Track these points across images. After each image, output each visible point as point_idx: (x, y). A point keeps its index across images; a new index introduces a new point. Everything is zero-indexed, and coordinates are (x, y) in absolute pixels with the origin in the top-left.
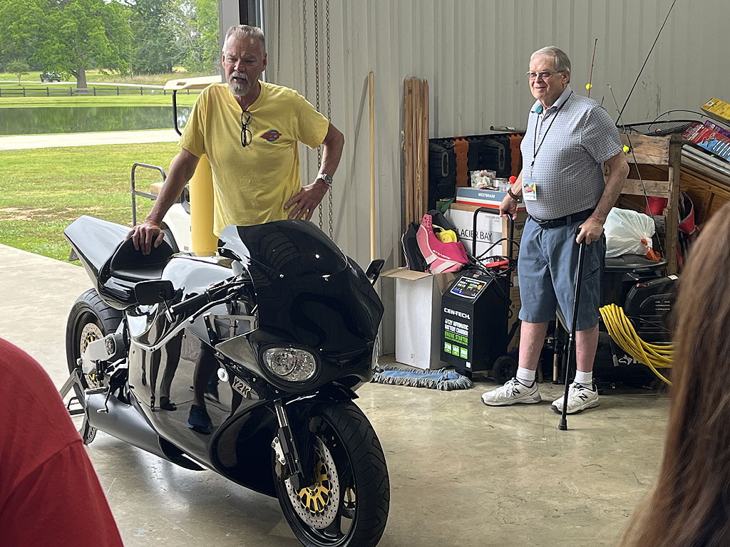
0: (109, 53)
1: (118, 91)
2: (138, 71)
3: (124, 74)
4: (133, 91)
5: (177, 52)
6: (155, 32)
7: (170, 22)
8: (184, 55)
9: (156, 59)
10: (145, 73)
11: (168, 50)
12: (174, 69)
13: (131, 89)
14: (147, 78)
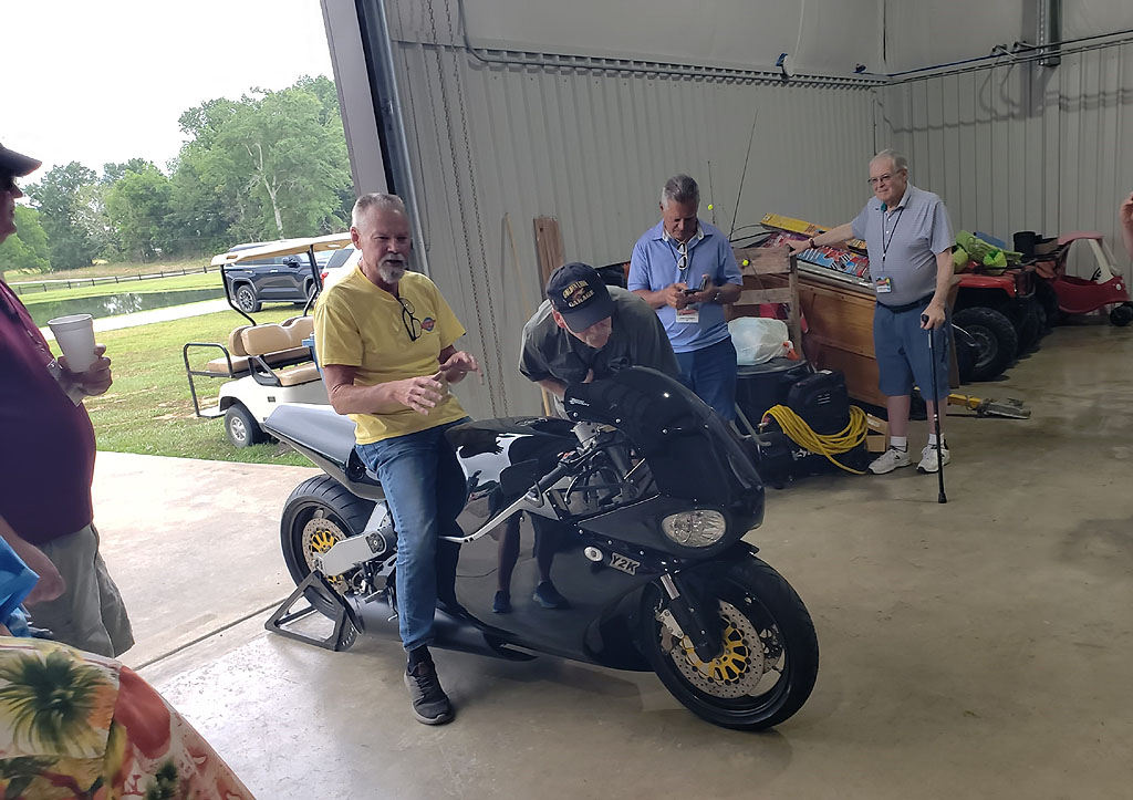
0: (25, 253)
1: (44, 287)
2: (58, 267)
3: (44, 272)
4: (59, 286)
5: (94, 246)
6: (68, 230)
7: (80, 219)
8: (102, 249)
9: (74, 255)
10: (66, 268)
11: (85, 246)
12: (94, 262)
13: (57, 284)
14: (69, 273)
